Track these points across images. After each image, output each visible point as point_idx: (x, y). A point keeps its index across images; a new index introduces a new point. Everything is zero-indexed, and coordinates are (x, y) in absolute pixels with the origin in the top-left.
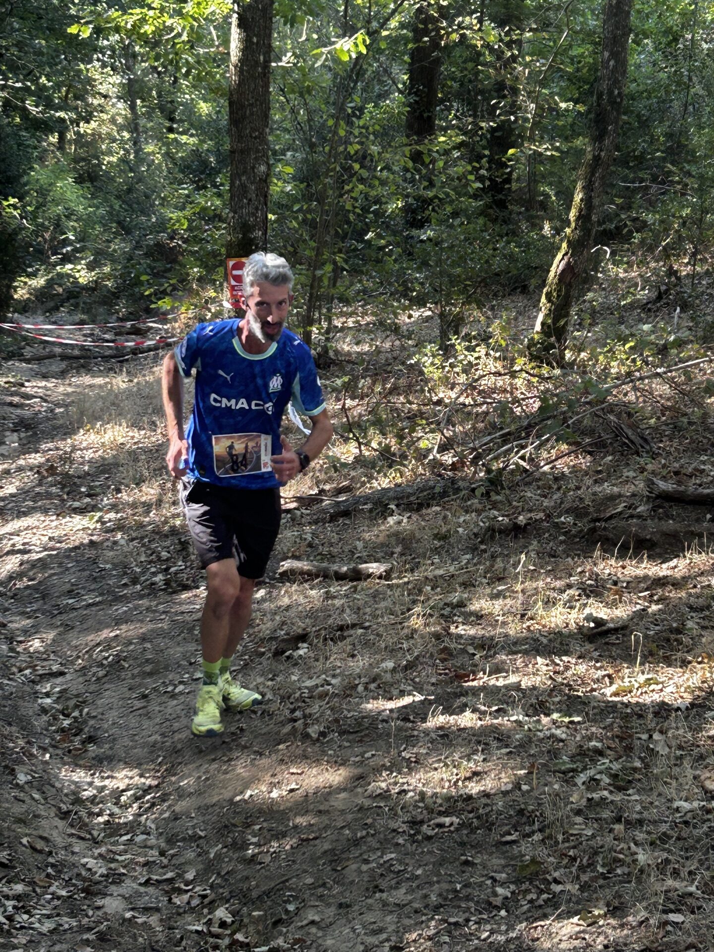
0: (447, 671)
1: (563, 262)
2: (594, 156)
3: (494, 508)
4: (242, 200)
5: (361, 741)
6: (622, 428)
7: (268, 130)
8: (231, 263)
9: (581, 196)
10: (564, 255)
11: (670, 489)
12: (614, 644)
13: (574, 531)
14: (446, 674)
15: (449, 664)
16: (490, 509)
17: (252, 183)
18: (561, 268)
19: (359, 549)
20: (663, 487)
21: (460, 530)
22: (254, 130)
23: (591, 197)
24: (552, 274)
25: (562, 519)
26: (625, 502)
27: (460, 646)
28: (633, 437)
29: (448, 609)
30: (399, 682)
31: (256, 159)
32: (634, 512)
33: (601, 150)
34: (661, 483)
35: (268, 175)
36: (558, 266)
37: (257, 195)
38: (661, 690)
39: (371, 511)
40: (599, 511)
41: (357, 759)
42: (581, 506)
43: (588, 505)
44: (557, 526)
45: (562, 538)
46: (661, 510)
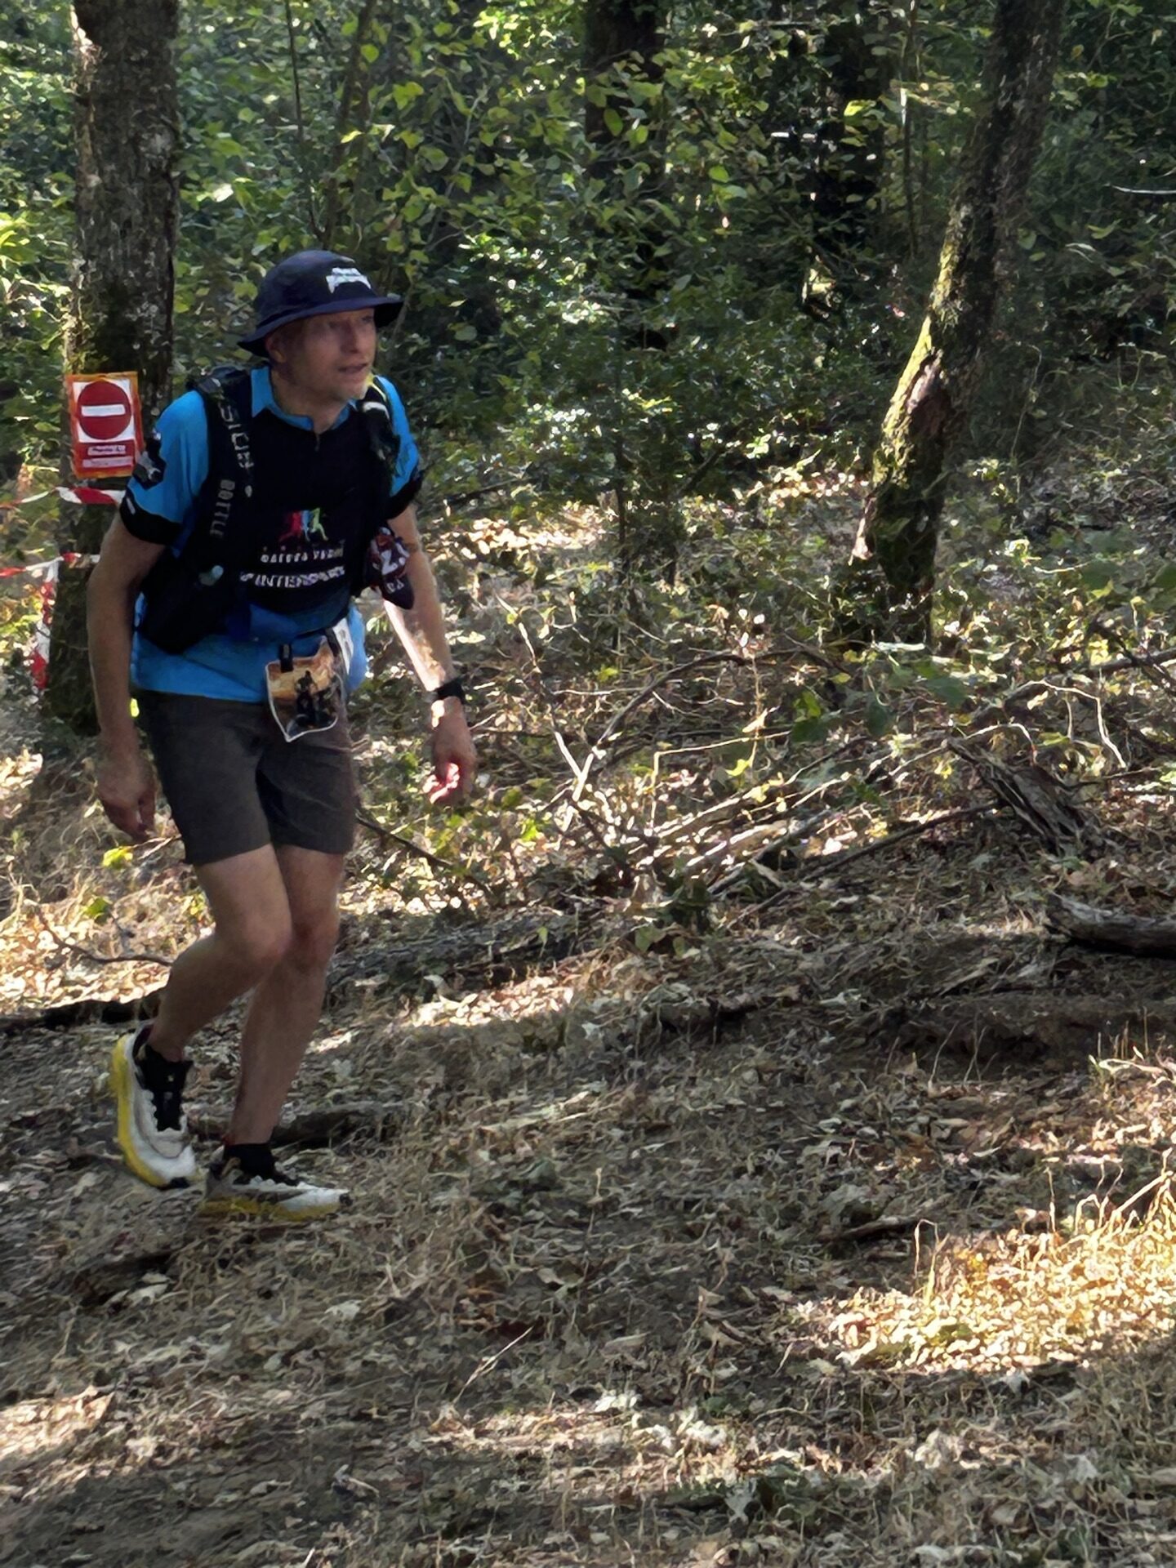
0: (483, 1321)
1: (922, 383)
2: (996, 111)
3: (682, 978)
4: (107, 223)
5: (248, 1460)
6: (1014, 785)
7: (172, 45)
8: (78, 388)
9: (964, 212)
10: (923, 365)
11: (1098, 920)
12: (890, 1260)
13: (855, 1022)
14: (479, 1328)
15: (491, 1307)
16: (670, 981)
17: (131, 181)
18: (916, 395)
19: (339, 1079)
20: (1081, 916)
21: (589, 1027)
22: (135, 43)
23: (990, 215)
24: (894, 413)
25: (840, 999)
26: (993, 954)
27: (523, 1270)
28: (1041, 807)
29: (516, 1194)
30: (366, 1345)
31: (142, 119)
32: (1012, 978)
33: (1016, 98)
34: (1078, 905)
35: (173, 160)
36: (909, 392)
37: (145, 212)
38: (976, 1352)
39: (379, 992)
40: (928, 978)
41: (232, 1497)
42: (886, 967)
43: (903, 964)
44: (821, 1014)
45: (826, 1040)
46: (1075, 973)
